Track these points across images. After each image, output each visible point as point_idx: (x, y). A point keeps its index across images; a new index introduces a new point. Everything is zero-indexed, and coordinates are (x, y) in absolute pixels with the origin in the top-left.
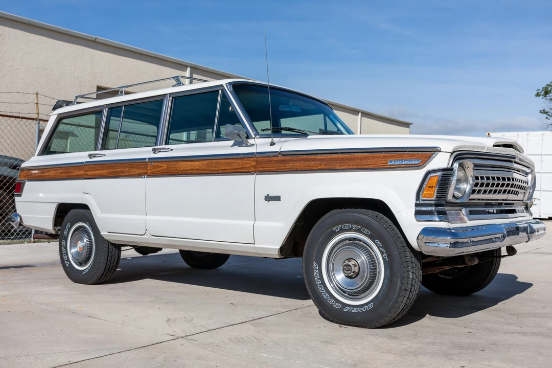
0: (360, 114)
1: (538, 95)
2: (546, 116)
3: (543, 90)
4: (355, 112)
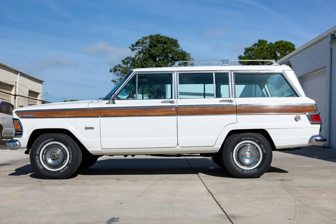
0: (19, 74)
1: (111, 71)
2: (114, 83)
3: (113, 69)
4: (16, 72)
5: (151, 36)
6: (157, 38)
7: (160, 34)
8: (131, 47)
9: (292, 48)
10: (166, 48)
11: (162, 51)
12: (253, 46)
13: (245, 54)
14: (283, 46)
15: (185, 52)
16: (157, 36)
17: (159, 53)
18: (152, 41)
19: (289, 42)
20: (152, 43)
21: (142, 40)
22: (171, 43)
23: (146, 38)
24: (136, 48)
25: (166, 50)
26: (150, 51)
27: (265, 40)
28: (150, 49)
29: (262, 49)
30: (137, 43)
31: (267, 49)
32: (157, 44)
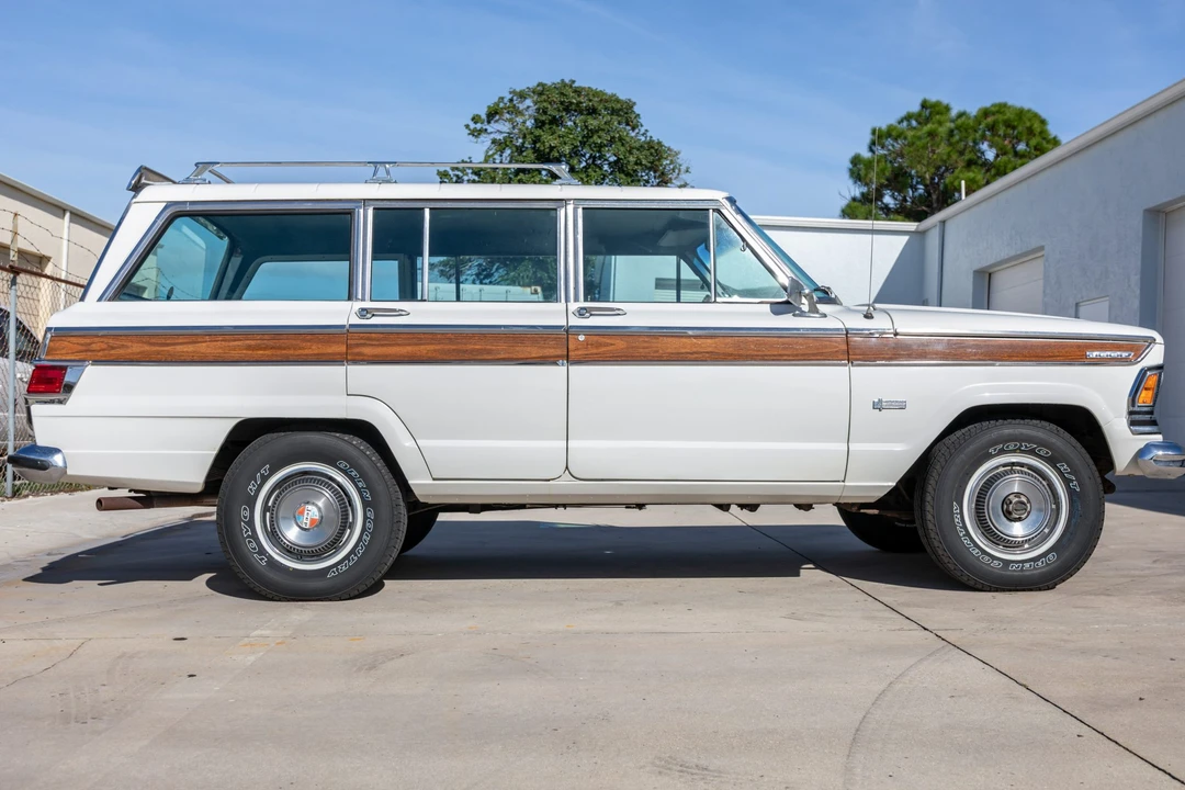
0: (68, 215)
4: (58, 209)
5: (540, 88)
6: (562, 94)
7: (574, 82)
8: (472, 126)
9: (1039, 130)
10: (597, 131)
11: (580, 138)
12: (901, 122)
13: (871, 150)
14: (1009, 125)
15: (659, 143)
16: (563, 88)
17: (571, 147)
18: (545, 104)
19: (1029, 111)
20: (545, 112)
21: (511, 100)
22: (614, 112)
23: (522, 96)
24: (486, 130)
25: (595, 137)
26: (536, 140)
27: (945, 101)
28: (538, 132)
29: (932, 134)
30: (493, 114)
31: (951, 133)
32: (561, 117)
